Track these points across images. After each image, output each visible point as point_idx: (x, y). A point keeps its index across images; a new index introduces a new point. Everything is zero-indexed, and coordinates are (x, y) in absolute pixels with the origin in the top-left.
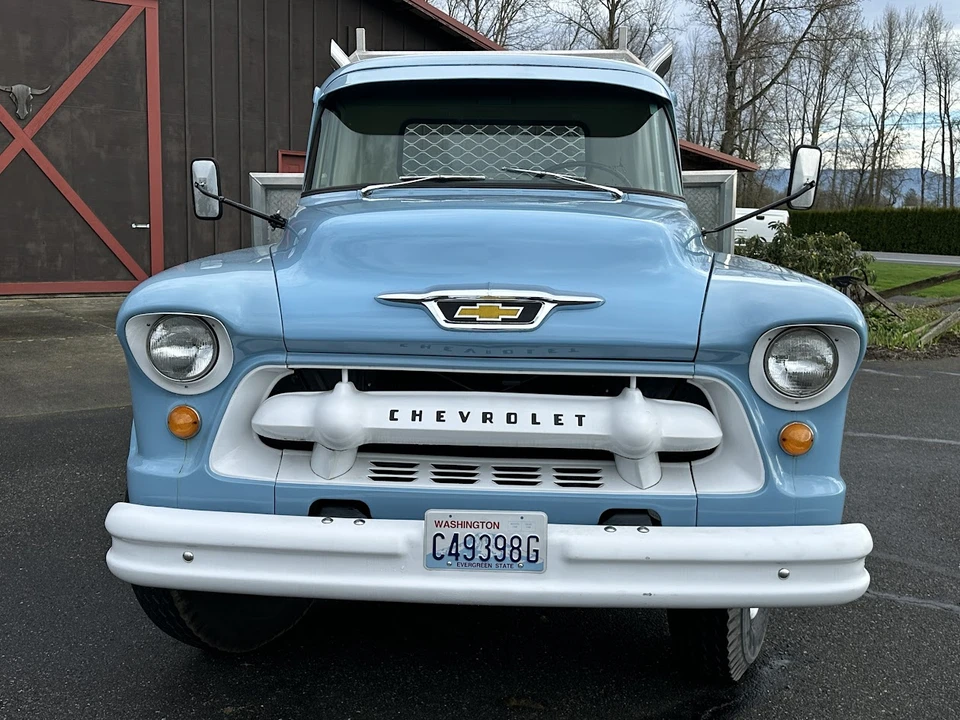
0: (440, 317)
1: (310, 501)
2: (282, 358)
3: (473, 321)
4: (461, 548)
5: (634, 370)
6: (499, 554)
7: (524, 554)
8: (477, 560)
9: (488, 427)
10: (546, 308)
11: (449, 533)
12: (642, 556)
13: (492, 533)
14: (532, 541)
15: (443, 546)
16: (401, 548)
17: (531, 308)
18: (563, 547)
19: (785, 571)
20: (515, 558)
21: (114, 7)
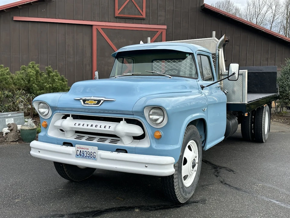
0: (83, 103)
1: (62, 142)
2: (59, 111)
3: (88, 104)
4: (82, 153)
5: (124, 117)
6: (88, 155)
7: (93, 156)
8: (84, 157)
9: (91, 128)
10: (102, 101)
11: (79, 150)
12: (115, 159)
13: (87, 151)
14: (94, 153)
15: (79, 153)
16: (71, 153)
17: (99, 101)
18: (100, 155)
19: (147, 166)
20: (91, 157)
21: (154, 32)
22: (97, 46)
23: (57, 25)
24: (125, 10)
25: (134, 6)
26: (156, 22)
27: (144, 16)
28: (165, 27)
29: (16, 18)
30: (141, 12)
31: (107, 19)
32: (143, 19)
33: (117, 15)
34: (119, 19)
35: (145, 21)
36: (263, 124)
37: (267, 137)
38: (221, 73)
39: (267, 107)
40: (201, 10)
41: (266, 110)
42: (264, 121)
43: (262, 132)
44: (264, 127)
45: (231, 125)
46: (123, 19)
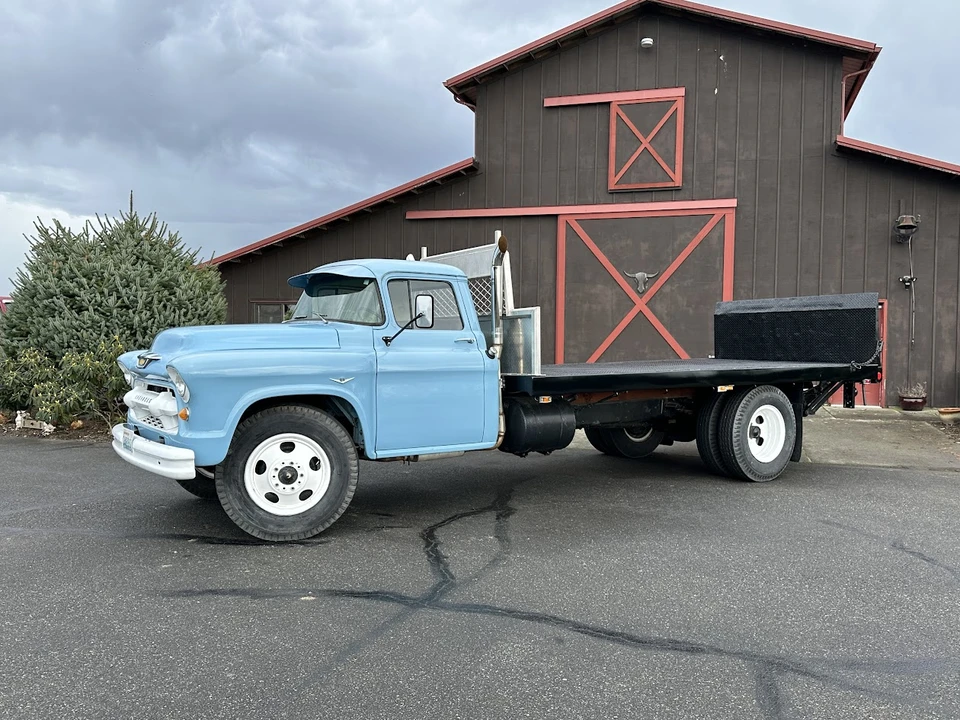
0: (138, 363)
10: (147, 360)
15: (124, 440)
18: (134, 444)
19: (161, 461)
21: (702, 218)
22: (566, 259)
24: (633, 174)
25: (653, 162)
26: (711, 192)
27: (678, 182)
28: (733, 203)
29: (410, 215)
30: (671, 174)
31: (590, 199)
32: (677, 189)
33: (612, 187)
34: (617, 195)
35: (681, 194)
36: (734, 435)
37: (774, 470)
38: (504, 315)
39: (765, 395)
40: (835, 153)
41: (753, 403)
42: (738, 428)
43: (733, 453)
44: (738, 440)
45: (529, 421)
46: (627, 195)
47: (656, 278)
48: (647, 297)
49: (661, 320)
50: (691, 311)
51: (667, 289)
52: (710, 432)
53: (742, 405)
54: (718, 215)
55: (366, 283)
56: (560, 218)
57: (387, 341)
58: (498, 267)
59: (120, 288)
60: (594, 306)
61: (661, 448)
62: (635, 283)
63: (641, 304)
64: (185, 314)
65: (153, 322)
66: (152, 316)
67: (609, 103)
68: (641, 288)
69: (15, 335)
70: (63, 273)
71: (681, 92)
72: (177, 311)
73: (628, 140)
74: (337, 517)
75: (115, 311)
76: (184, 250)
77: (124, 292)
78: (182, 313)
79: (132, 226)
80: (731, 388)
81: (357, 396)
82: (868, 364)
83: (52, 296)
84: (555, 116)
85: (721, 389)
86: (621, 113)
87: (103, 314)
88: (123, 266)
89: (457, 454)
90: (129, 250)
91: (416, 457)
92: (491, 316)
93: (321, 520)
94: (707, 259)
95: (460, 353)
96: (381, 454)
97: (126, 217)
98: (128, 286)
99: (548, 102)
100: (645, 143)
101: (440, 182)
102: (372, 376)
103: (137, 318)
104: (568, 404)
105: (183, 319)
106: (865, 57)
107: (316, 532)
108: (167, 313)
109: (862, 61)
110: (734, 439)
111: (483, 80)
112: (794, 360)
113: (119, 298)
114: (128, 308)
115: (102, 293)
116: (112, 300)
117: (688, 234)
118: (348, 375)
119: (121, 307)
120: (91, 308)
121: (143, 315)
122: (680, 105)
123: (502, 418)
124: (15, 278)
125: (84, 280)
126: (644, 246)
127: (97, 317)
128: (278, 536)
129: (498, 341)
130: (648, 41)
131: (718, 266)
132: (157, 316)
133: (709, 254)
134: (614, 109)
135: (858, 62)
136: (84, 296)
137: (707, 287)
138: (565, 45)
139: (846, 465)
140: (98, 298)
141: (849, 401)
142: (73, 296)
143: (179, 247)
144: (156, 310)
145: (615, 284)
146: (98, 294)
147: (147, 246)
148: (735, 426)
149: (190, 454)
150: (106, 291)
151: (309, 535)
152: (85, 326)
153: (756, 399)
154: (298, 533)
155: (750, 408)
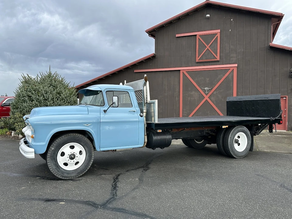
19: (25, 152)
21: (226, 70)
22: (183, 84)
23: (159, 73)
24: (204, 57)
25: (210, 53)
26: (229, 62)
27: (218, 59)
28: (236, 65)
29: (135, 71)
30: (215, 56)
31: (190, 65)
32: (218, 61)
33: (197, 61)
34: (199, 64)
35: (219, 63)
36: (229, 142)
37: (243, 154)
38: (147, 102)
39: (239, 129)
40: (269, 49)
41: (235, 131)
42: (230, 140)
43: (229, 149)
44: (230, 144)
45: (155, 138)
46: (202, 63)
47: (212, 89)
48: (209, 95)
49: (213, 102)
50: (223, 100)
51: (215, 93)
52: (221, 141)
53: (231, 132)
54: (232, 69)
55: (99, 92)
56: (181, 71)
57: (105, 111)
58: (145, 86)
59: (44, 94)
60: (192, 98)
61: (207, 145)
62: (205, 91)
63: (207, 98)
64: (64, 102)
65: (54, 104)
66: (54, 102)
67: (196, 35)
68: (207, 92)
69: (15, 108)
70: (28, 90)
71: (219, 31)
72: (62, 101)
73: (202, 46)
74: (87, 170)
75: (42, 101)
76: (66, 83)
77: (45, 95)
78: (63, 101)
79: (50, 76)
80: (227, 126)
81: (93, 130)
82: (277, 118)
83: (24, 97)
84: (179, 40)
85: (224, 127)
86: (200, 38)
87: (39, 102)
88: (45, 87)
89: (130, 149)
90: (48, 83)
91: (116, 150)
92: (142, 103)
93: (82, 172)
94: (228, 83)
95: (131, 115)
96: (102, 149)
97: (48, 73)
98: (47, 94)
99: (177, 36)
100: (208, 47)
101: (144, 61)
102: (98, 123)
103: (49, 103)
104: (169, 132)
105: (63, 103)
106: (279, 18)
107: (79, 176)
108: (58, 102)
109: (278, 19)
110: (229, 144)
111: (157, 30)
112: (252, 116)
113: (44, 97)
114: (46, 100)
115: (39, 96)
116: (41, 98)
117: (222, 75)
118: (89, 123)
119: (44, 100)
120: (35, 100)
121: (51, 102)
122: (219, 35)
123: (146, 137)
124: (15, 92)
125: (34, 92)
126: (208, 79)
127: (37, 103)
128: (67, 177)
129: (145, 111)
130: (208, 15)
131: (231, 85)
132: (55, 102)
133: (229, 81)
134: (198, 37)
135: (277, 19)
136: (33, 97)
137: (228, 92)
138: (182, 18)
139: (270, 152)
140: (38, 97)
141: (271, 131)
142: (30, 97)
143: (64, 82)
144: (55, 101)
145: (198, 91)
146: (37, 96)
147: (54, 82)
148: (229, 139)
149: (33, 150)
150: (40, 95)
151: (77, 177)
152: (33, 106)
153: (237, 130)
154: (74, 176)
155: (234, 133)
